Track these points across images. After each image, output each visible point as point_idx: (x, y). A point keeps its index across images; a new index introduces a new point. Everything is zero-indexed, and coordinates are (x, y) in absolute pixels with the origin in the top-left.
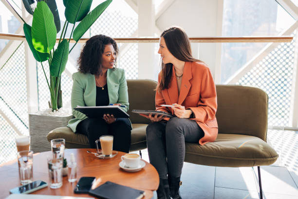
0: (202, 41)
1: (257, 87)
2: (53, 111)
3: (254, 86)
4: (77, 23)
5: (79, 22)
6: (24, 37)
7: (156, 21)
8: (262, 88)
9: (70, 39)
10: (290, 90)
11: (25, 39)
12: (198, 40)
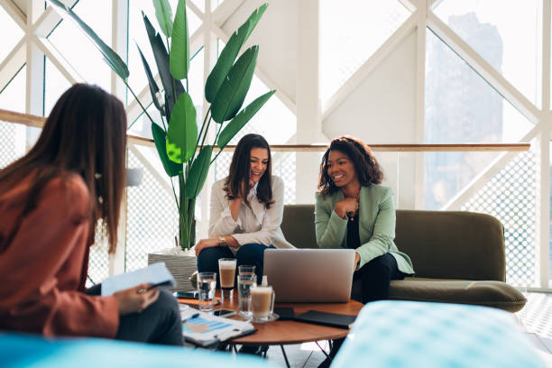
0: (403, 148)
1: (486, 213)
2: (183, 250)
3: (480, 211)
4: (226, 123)
5: (228, 122)
6: (152, 141)
7: (323, 122)
8: (493, 214)
9: (214, 146)
10: (533, 222)
11: (154, 144)
12: (398, 148)
